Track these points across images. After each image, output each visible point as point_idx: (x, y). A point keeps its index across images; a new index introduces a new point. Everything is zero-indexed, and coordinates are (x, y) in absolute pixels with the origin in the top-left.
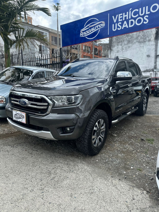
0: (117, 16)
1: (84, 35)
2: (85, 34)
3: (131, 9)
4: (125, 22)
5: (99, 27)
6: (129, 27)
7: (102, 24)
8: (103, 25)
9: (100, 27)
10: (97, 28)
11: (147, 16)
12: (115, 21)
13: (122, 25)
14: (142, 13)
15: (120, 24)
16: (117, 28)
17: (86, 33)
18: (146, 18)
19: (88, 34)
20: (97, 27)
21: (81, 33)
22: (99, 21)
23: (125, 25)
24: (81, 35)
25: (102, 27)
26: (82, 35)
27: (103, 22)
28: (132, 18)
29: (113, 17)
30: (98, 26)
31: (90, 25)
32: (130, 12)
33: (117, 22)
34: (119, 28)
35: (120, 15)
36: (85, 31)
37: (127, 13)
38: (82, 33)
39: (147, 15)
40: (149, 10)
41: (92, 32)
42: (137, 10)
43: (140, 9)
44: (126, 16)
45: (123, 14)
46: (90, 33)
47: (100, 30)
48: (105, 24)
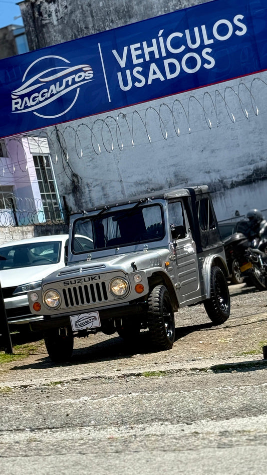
0: (126, 49)
1: (26, 107)
2: (29, 104)
3: (161, 32)
4: (153, 66)
5: (74, 82)
6: (168, 78)
7: (82, 74)
8: (87, 74)
9: (77, 80)
10: (70, 83)
12: (123, 64)
13: (145, 73)
14: (194, 42)
15: (138, 72)
16: (133, 82)
17: (34, 100)
18: (207, 53)
19: (40, 102)
20: (67, 82)
21: (14, 102)
22: (71, 65)
23: (155, 73)
24: (14, 107)
25: (84, 80)
26: (18, 106)
27: (86, 67)
28: (170, 55)
29: (114, 52)
30: (70, 79)
31: (42, 77)
32: (161, 39)
33: (130, 65)
34: (140, 81)
35: (133, 47)
36: (29, 95)
37: (154, 41)
38: (19, 100)
39: (209, 46)
40: (210, 36)
41: (52, 95)
42: (180, 35)
43: (187, 32)
44: (151, 49)
45: (142, 45)
46: (46, 99)
47: (78, 89)
48: (92, 72)
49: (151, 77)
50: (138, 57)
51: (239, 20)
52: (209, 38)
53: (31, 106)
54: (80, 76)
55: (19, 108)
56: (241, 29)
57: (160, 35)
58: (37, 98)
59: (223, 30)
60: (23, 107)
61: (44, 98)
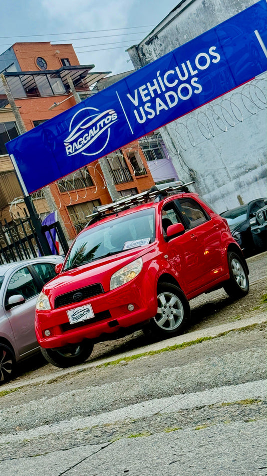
0: (136, 91)
1: (76, 150)
2: (77, 148)
3: (158, 73)
4: (158, 100)
6: (170, 107)
7: (109, 117)
8: (112, 116)
9: (107, 122)
10: (102, 126)
11: (196, 79)
12: (136, 103)
13: (153, 107)
14: (183, 75)
15: (148, 107)
16: (146, 116)
18: (195, 82)
19: (85, 144)
20: (100, 125)
21: (67, 148)
23: (160, 105)
24: (67, 151)
25: (111, 121)
27: (111, 111)
28: (168, 89)
29: (129, 95)
30: (101, 122)
32: (159, 78)
33: (142, 103)
34: (151, 114)
35: (141, 89)
36: (76, 141)
37: (155, 81)
38: (70, 146)
39: (195, 76)
40: (195, 68)
42: (172, 72)
43: (177, 68)
44: (154, 88)
45: (147, 86)
46: (88, 141)
47: (109, 129)
48: (116, 114)
49: (158, 109)
50: (146, 95)
51: (213, 51)
52: (194, 70)
53: (79, 149)
54: (108, 119)
55: (71, 152)
56: (215, 58)
57: (158, 75)
58: (82, 142)
59: (203, 61)
60: (74, 151)
61: (87, 141)
